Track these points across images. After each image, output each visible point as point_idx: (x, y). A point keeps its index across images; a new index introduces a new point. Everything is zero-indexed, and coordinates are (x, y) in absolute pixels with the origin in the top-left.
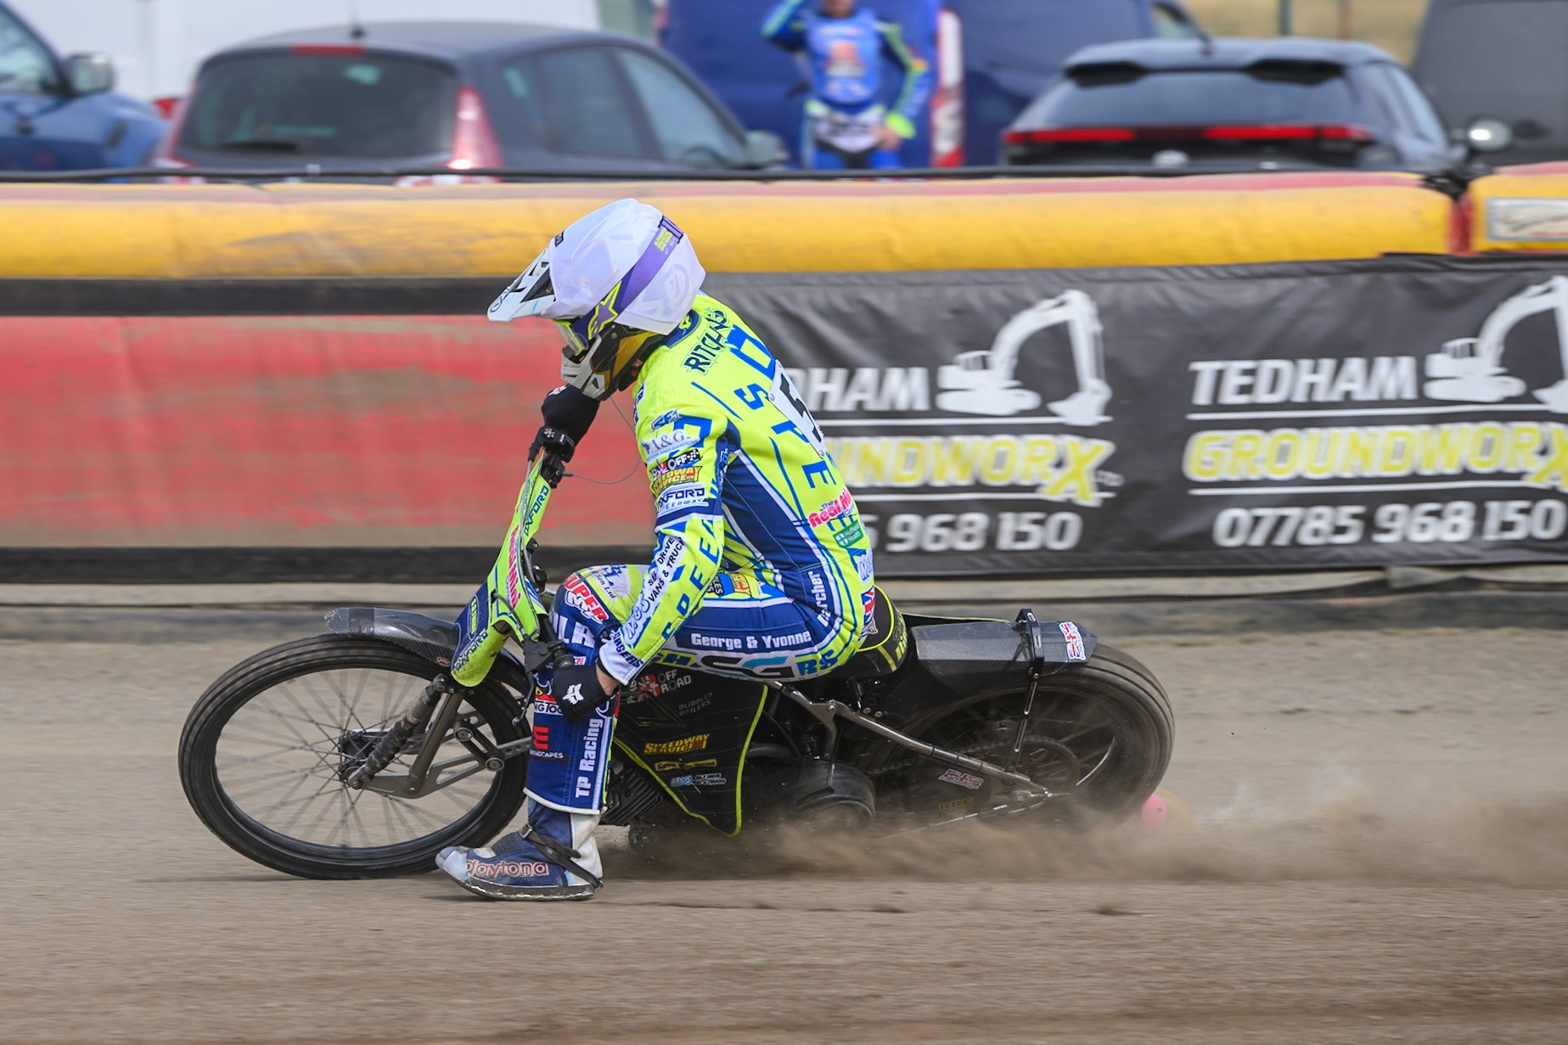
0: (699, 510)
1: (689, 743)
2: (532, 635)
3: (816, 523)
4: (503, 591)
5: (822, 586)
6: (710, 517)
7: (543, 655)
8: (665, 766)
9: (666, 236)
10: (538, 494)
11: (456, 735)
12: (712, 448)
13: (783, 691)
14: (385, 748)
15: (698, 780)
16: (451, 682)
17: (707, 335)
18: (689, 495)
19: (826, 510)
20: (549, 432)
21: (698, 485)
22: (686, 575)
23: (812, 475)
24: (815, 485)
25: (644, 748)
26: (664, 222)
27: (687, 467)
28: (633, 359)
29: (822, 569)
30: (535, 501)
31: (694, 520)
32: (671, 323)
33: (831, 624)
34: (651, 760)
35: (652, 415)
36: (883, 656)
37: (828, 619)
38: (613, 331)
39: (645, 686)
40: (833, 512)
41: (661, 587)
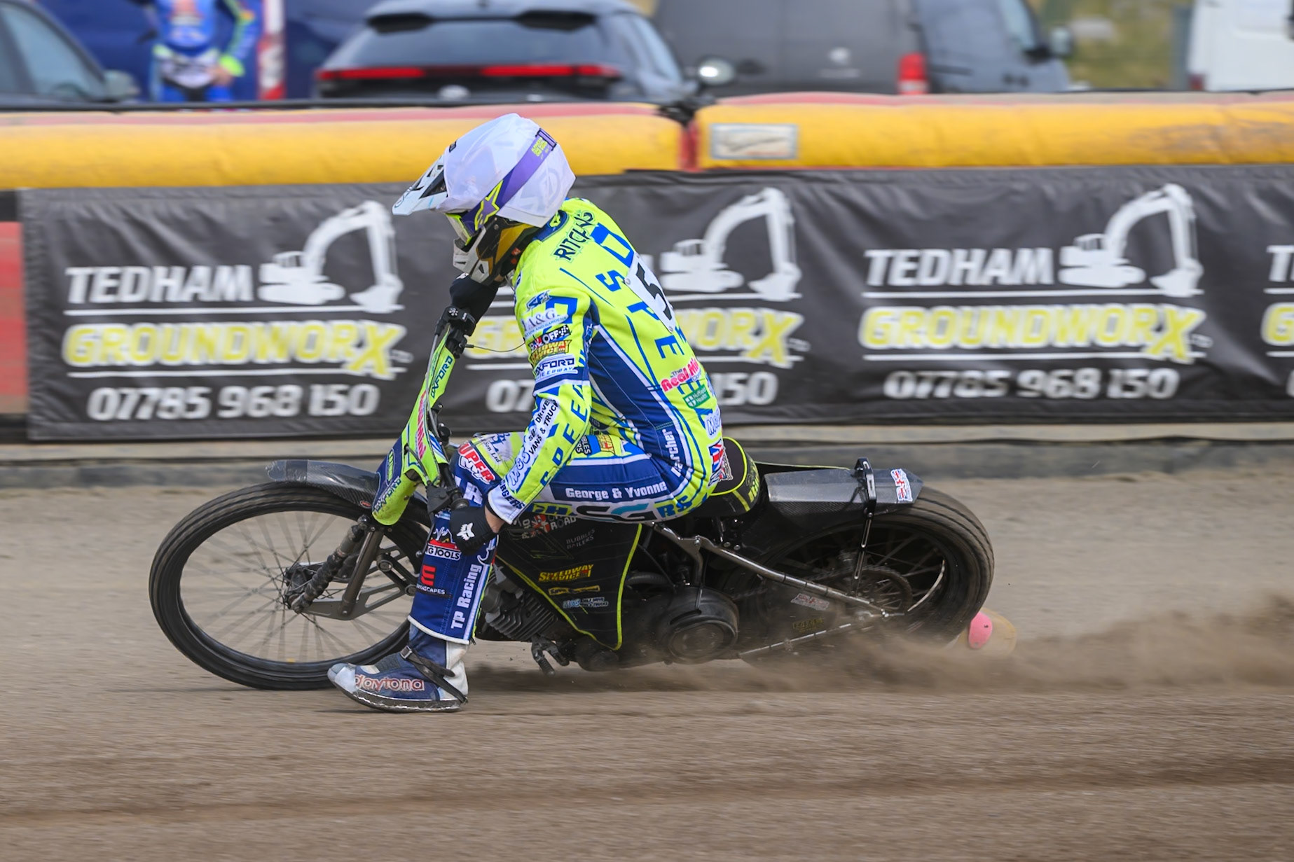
0: (570, 377)
1: (576, 572)
2: (434, 482)
3: (668, 387)
4: (413, 446)
5: (675, 442)
6: (580, 382)
7: (442, 499)
8: (557, 591)
9: (541, 145)
10: (444, 363)
11: (379, 567)
12: (580, 323)
13: (655, 528)
14: (320, 577)
15: (585, 603)
16: (372, 521)
17: (574, 230)
18: (561, 365)
19: (676, 377)
20: (453, 311)
21: (568, 355)
22: (559, 432)
23: (663, 347)
24: (666, 355)
25: (539, 576)
26: (540, 133)
27: (559, 341)
28: (512, 248)
29: (674, 427)
30: (441, 368)
31: (566, 385)
32: (544, 217)
33: (683, 475)
34: (546, 586)
35: (528, 296)
36: (737, 499)
37: (680, 471)
38: (496, 223)
39: (537, 524)
40: (682, 378)
41: (539, 443)
